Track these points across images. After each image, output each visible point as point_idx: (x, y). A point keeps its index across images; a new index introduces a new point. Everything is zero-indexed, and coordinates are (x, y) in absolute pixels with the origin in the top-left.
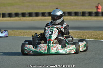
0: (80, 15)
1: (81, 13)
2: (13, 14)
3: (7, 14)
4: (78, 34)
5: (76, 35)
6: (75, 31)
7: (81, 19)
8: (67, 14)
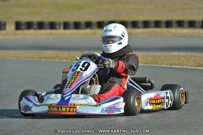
0: (197, 25)
1: (199, 22)
2: (82, 23)
3: (71, 23)
4: (194, 59)
5: (192, 61)
6: (189, 54)
7: (200, 33)
8: (175, 25)
